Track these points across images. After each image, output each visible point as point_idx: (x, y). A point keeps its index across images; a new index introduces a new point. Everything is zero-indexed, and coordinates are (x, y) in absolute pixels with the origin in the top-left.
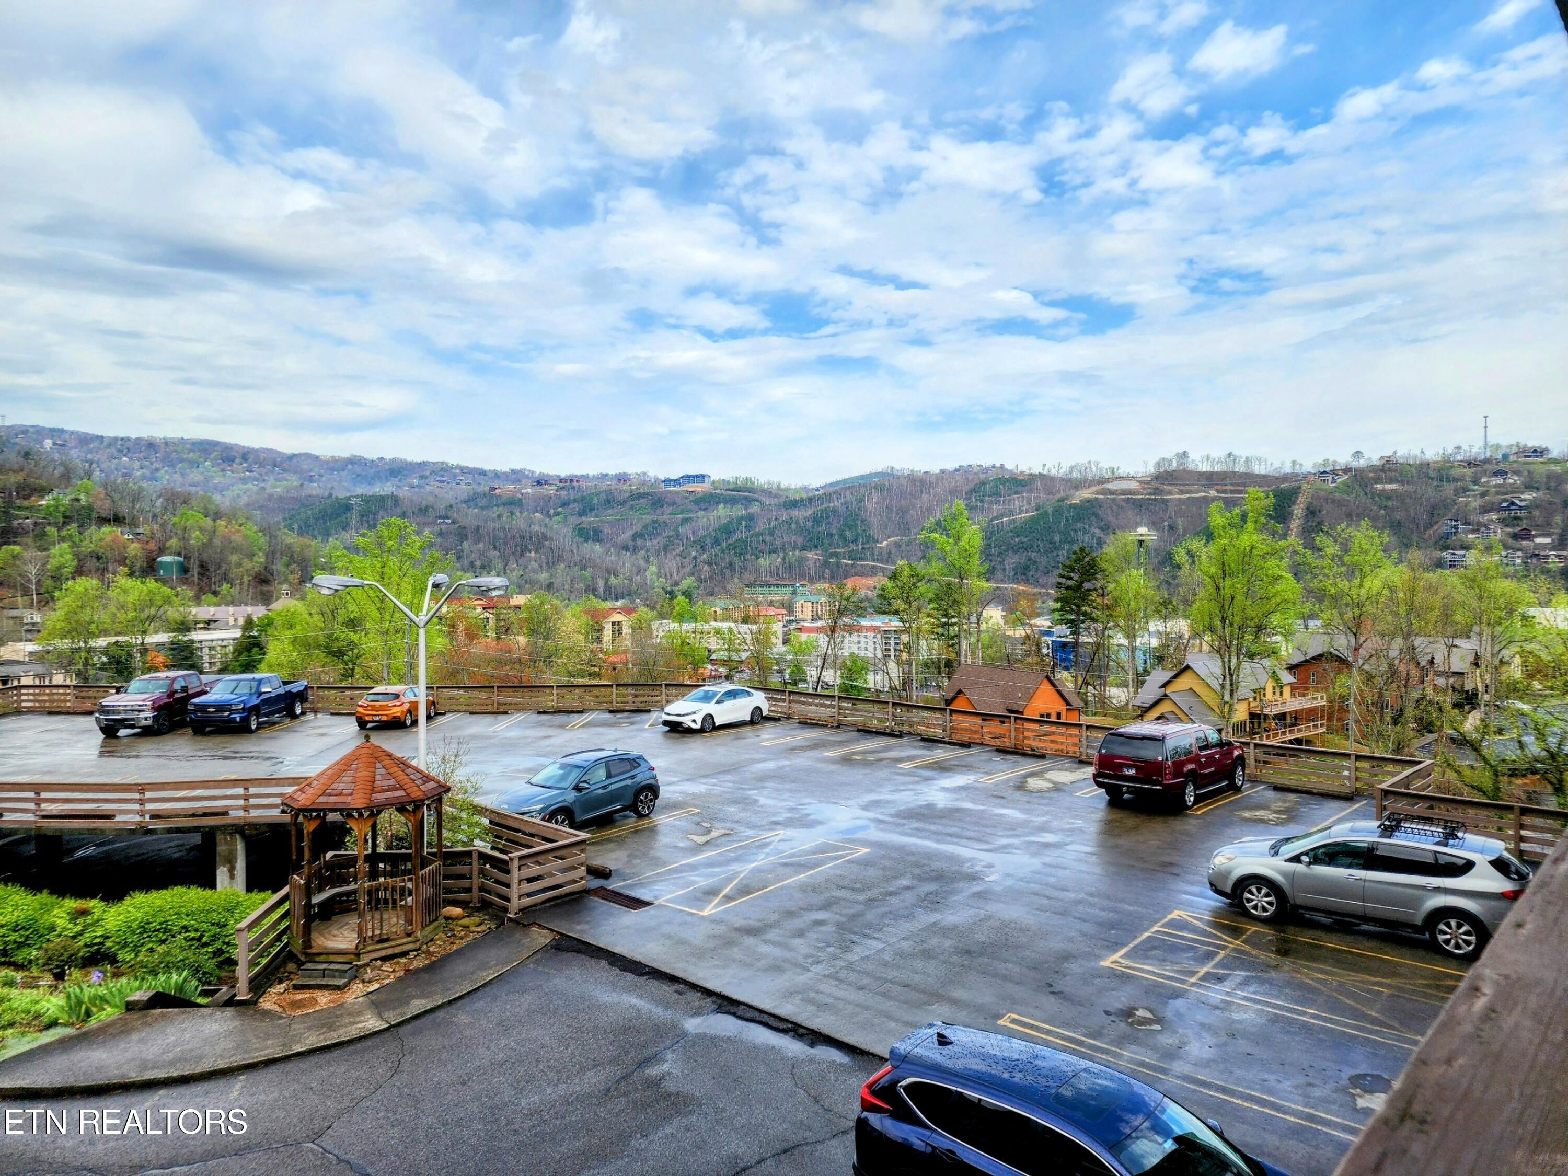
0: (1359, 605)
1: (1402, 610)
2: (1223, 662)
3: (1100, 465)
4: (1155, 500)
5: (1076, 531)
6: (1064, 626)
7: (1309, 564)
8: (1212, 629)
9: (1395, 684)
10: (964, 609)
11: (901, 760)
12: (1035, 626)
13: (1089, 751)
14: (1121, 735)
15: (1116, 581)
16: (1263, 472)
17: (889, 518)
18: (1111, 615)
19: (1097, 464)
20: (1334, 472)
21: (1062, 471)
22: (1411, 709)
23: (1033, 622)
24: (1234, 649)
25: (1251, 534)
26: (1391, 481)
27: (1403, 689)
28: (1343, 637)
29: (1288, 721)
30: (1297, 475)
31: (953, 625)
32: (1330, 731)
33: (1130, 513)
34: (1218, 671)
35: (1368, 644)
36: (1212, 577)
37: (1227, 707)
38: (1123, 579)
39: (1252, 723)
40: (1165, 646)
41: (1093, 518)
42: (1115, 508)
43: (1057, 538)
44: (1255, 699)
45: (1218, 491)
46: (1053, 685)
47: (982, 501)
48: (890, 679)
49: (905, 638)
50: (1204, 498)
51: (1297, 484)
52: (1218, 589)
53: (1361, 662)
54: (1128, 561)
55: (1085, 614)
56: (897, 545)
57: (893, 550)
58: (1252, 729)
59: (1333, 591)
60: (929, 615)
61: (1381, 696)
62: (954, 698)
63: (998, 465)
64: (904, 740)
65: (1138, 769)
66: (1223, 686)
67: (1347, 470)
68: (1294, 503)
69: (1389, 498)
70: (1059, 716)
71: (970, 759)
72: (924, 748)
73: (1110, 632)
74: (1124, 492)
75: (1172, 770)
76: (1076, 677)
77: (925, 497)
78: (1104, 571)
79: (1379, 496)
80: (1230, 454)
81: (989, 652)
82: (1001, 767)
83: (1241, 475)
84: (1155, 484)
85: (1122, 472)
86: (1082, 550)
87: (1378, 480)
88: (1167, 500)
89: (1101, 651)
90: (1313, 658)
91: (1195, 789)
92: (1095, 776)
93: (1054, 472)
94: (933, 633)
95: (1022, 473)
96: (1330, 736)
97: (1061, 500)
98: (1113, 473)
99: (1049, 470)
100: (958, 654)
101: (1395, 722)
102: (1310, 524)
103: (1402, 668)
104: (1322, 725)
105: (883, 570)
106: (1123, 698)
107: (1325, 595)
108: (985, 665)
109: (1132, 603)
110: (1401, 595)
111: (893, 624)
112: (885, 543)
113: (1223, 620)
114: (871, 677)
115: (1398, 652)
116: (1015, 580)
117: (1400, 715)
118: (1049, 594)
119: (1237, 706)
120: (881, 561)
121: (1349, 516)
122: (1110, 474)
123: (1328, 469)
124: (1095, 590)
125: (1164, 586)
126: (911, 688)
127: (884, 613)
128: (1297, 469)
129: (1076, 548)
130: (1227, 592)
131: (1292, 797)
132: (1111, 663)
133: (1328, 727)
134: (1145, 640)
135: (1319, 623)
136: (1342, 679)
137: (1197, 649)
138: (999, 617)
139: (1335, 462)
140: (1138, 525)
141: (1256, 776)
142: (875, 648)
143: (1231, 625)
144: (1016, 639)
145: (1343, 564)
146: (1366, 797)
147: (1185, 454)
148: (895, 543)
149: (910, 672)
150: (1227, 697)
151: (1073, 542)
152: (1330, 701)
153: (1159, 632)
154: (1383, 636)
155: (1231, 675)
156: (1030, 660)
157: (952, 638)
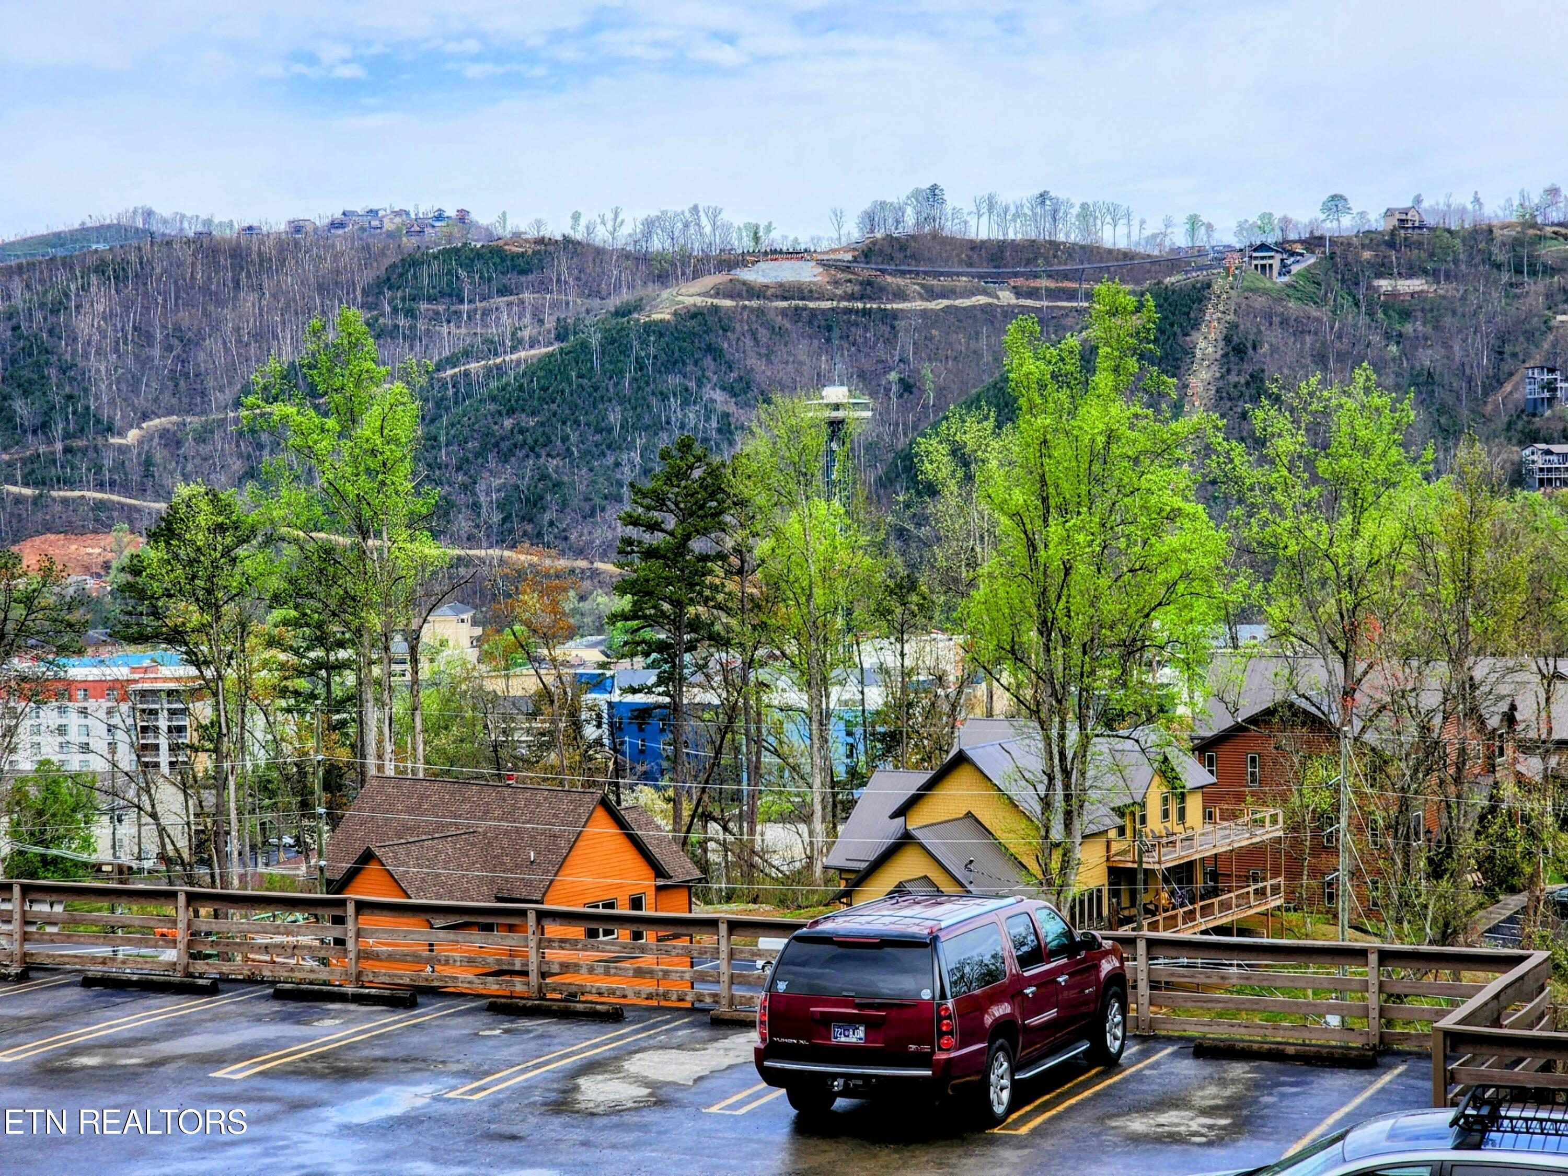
0: (1352, 583)
1: (1448, 592)
2: (1048, 739)
3: (724, 217)
4: (865, 312)
5: (664, 397)
6: (639, 661)
7: (1238, 481)
8: (1016, 654)
9: (1433, 779)
10: (375, 621)
11: (219, 1059)
12: (566, 663)
13: (738, 992)
14: (825, 940)
15: (777, 533)
16: (1122, 244)
17: (144, 362)
18: (764, 626)
19: (714, 214)
20: (1284, 247)
21: (626, 231)
22: (1470, 836)
23: (559, 652)
24: (1072, 703)
25: (1106, 402)
26: (1411, 272)
27: (1452, 789)
28: (1318, 663)
29: (1199, 883)
30: (1201, 253)
31: (341, 666)
32: (1295, 904)
33: (802, 349)
34: (1035, 764)
35: (1376, 678)
36: (1016, 515)
37: (1057, 856)
38: (792, 525)
39: (1115, 894)
40: (904, 706)
41: (708, 362)
42: (763, 333)
43: (615, 417)
44: (1121, 831)
45: (1018, 293)
46: (621, 823)
47: (410, 313)
48: (162, 831)
49: (204, 711)
50: (984, 309)
51: (1202, 276)
52: (1032, 546)
53: (1358, 725)
54: (804, 477)
55: (695, 625)
56: (171, 440)
57: (159, 456)
58: (1115, 910)
59: (1293, 549)
60: (272, 642)
61: (1404, 806)
62: (351, 875)
63: (451, 212)
64: (222, 1002)
65: (871, 1025)
66: (1046, 803)
67: (1313, 242)
68: (1196, 326)
69: (1406, 315)
70: (636, 903)
71: (416, 1039)
72: (285, 1018)
73: (763, 674)
74: (786, 292)
75: (954, 1023)
76: (675, 802)
77: (248, 300)
78: (742, 503)
79: (1386, 308)
80: (1043, 197)
81: (442, 741)
82: (504, 1054)
83: (1071, 251)
84: (865, 272)
85: (778, 238)
86: (685, 446)
87: (1382, 269)
88: (895, 315)
89: (740, 723)
90: (1253, 720)
91: (1013, 1070)
92: (760, 1055)
93: (601, 236)
94: (284, 692)
95: (517, 235)
96: (1293, 916)
97: (624, 312)
98: (756, 239)
99: (589, 229)
100: (359, 749)
101: (1436, 871)
102: (1233, 378)
103: (1450, 735)
104: (1275, 889)
105: (130, 513)
106: (798, 852)
107: (1275, 560)
108: (433, 777)
109: (818, 591)
110: (1442, 554)
111: (165, 671)
112: (133, 435)
113: (1045, 628)
114: (101, 831)
115: (1439, 697)
116: (505, 538)
117: (1448, 853)
118: (595, 574)
119: (1079, 853)
120: (125, 488)
121: (1321, 360)
122: (747, 244)
123: (1270, 240)
124: (722, 557)
125: (894, 545)
126: (224, 858)
127: (140, 639)
128: (1202, 239)
129: (664, 441)
130: (1053, 555)
131: (1239, 1070)
132: (768, 759)
133: (1290, 894)
134: (851, 692)
135: (1260, 631)
136: (1318, 771)
137: (979, 711)
138: (466, 642)
139: (1286, 220)
140: (821, 380)
141: (1152, 1023)
142: (113, 747)
143: (1066, 640)
144: (515, 702)
145: (1315, 479)
146: (1404, 1056)
147: (934, 193)
148: (164, 434)
149: (221, 808)
150: (1057, 833)
151: (655, 427)
152: (1295, 827)
153: (883, 669)
154: (1406, 658)
155: (1067, 773)
156: (553, 757)
157: (340, 705)
